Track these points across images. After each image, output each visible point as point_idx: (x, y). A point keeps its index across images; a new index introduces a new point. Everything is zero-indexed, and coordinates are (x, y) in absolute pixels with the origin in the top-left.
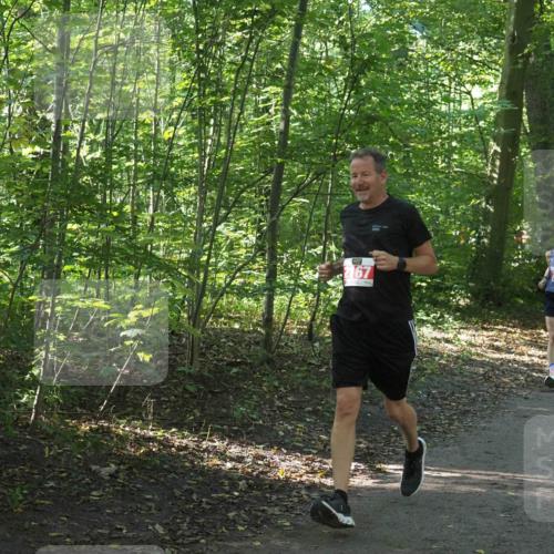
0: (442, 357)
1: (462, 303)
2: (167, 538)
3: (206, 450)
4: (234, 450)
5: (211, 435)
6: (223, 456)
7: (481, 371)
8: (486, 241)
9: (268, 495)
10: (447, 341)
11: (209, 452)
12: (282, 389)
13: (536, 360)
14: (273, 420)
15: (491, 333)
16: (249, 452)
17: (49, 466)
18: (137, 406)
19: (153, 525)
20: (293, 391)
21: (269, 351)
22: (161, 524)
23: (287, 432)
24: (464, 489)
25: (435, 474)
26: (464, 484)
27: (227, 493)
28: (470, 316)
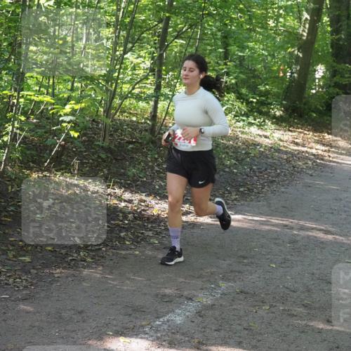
0: (261, 147)
1: (278, 114)
2: (82, 246)
3: (110, 194)
4: (127, 196)
5: (113, 185)
6: (120, 199)
8: (296, 75)
9: (146, 224)
10: (266, 137)
11: (111, 196)
12: (160, 160)
13: (320, 152)
14: (153, 178)
15: (294, 134)
16: (136, 197)
17: (11, 198)
18: (68, 164)
21: (153, 136)
23: (161, 186)
24: (267, 228)
25: (250, 218)
26: (268, 225)
27: (121, 221)
28: (282, 122)
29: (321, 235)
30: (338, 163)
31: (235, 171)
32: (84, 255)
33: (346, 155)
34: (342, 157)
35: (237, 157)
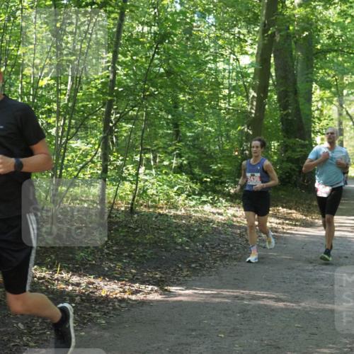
0: (214, 223)
1: (232, 191)
2: (25, 331)
3: (57, 279)
4: (75, 279)
5: (60, 270)
6: (67, 283)
7: (238, 231)
9: (93, 305)
10: (219, 214)
11: (59, 281)
12: (110, 242)
13: (274, 225)
14: (102, 261)
16: (84, 281)
19: (17, 324)
20: (117, 244)
22: (22, 323)
23: (110, 268)
24: (217, 300)
25: (201, 292)
26: (218, 297)
28: (236, 199)
29: (271, 303)
30: (292, 234)
31: (187, 248)
32: (28, 340)
33: (300, 226)
34: (296, 228)
35: (189, 235)
